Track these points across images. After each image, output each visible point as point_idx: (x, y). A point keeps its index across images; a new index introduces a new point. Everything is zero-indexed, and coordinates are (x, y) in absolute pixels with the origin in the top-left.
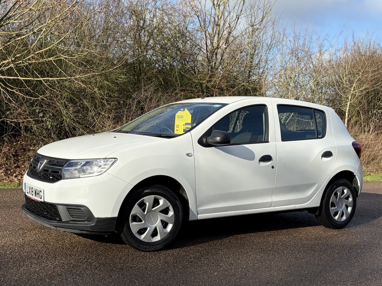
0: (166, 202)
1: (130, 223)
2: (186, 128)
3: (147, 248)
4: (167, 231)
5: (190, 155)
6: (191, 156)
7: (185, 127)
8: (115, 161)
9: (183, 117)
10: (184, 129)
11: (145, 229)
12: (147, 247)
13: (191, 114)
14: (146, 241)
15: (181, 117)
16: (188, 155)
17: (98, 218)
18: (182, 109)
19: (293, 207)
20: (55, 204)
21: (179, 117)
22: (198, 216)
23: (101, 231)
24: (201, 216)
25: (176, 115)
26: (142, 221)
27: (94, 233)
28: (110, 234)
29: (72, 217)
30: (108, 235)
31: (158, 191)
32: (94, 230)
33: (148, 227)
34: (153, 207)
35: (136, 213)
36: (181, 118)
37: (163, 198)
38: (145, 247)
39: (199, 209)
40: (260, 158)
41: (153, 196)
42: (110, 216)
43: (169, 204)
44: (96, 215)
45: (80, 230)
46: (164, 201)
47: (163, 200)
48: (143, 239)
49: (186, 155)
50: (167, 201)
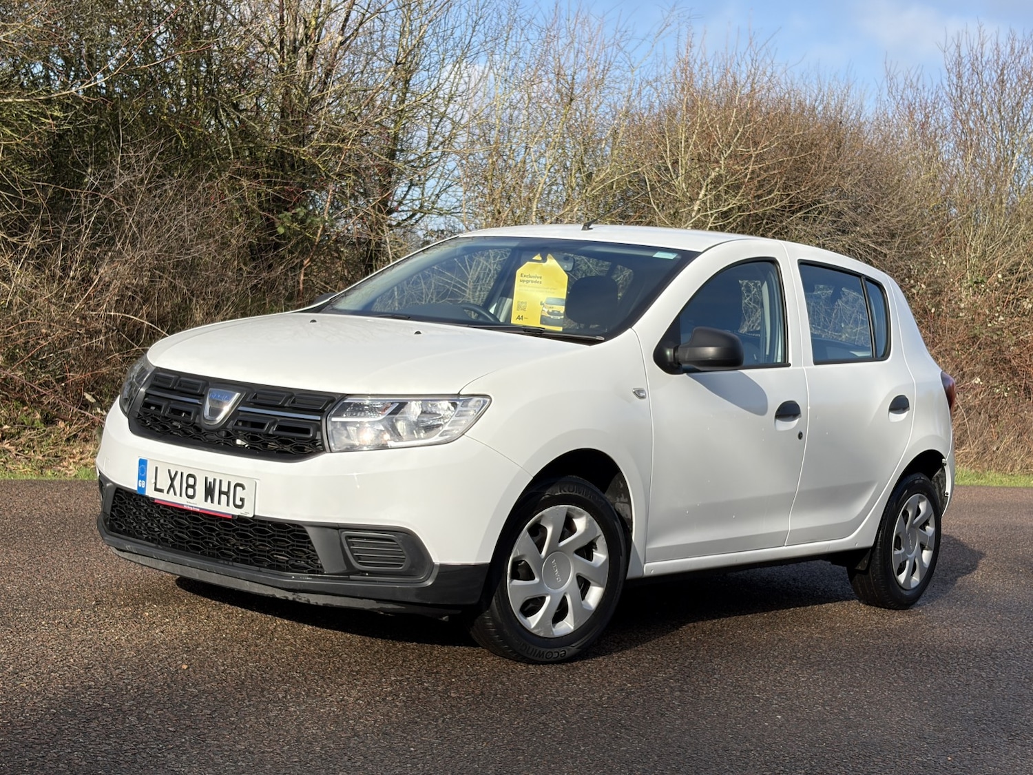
0: (594, 525)
1: (508, 581)
2: (548, 313)
3: (543, 653)
4: (589, 606)
5: (641, 394)
6: (643, 397)
7: (546, 310)
8: (485, 402)
9: (539, 280)
10: (542, 316)
11: (541, 600)
12: (544, 650)
13: (566, 271)
14: (542, 634)
15: (534, 280)
16: (638, 393)
17: (442, 566)
18: (538, 257)
19: (825, 547)
20: (300, 524)
21: (526, 279)
22: (647, 565)
23: (446, 602)
24: (650, 568)
25: (519, 272)
26: (532, 578)
27: (417, 610)
28: (459, 612)
29: (361, 563)
30: (450, 616)
31: (577, 494)
32: (424, 602)
33: (547, 595)
34: (562, 538)
35: (522, 553)
36: (532, 282)
37: (586, 513)
38: (540, 652)
39: (648, 547)
40: (778, 410)
41: (564, 507)
42: (472, 561)
43: (599, 531)
44: (437, 559)
45: (378, 600)
46: (589, 523)
47: (587, 517)
48: (535, 628)
49: (634, 393)
50: (595, 523)
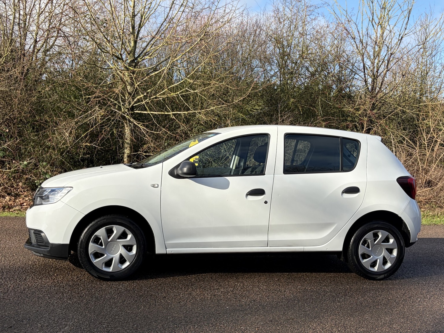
5: (155, 186)
6: (157, 187)
8: (70, 189)
16: (153, 186)
17: (52, 244)
19: (301, 249)
22: (168, 249)
24: (170, 251)
29: (37, 242)
39: (166, 242)
40: (248, 192)
42: (61, 243)
49: (152, 186)
